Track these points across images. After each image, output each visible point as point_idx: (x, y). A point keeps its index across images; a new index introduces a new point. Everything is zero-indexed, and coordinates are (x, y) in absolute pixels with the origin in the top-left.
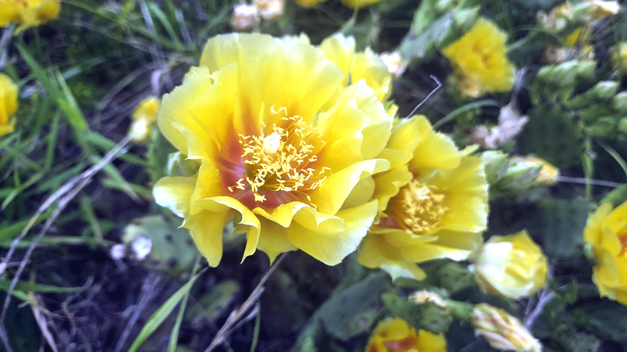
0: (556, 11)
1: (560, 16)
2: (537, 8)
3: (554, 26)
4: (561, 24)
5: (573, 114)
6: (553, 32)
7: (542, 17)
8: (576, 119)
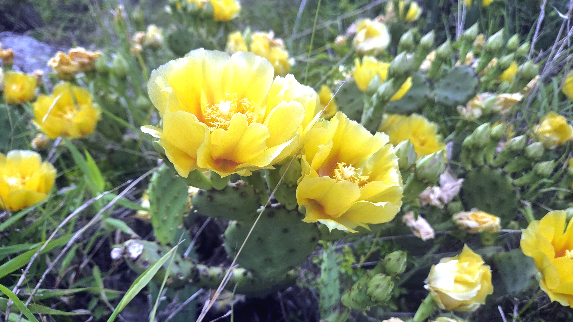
0: (470, 103)
1: (475, 106)
2: (457, 103)
3: (473, 115)
4: (477, 113)
5: (499, 171)
6: (472, 119)
7: (462, 110)
8: (504, 174)
